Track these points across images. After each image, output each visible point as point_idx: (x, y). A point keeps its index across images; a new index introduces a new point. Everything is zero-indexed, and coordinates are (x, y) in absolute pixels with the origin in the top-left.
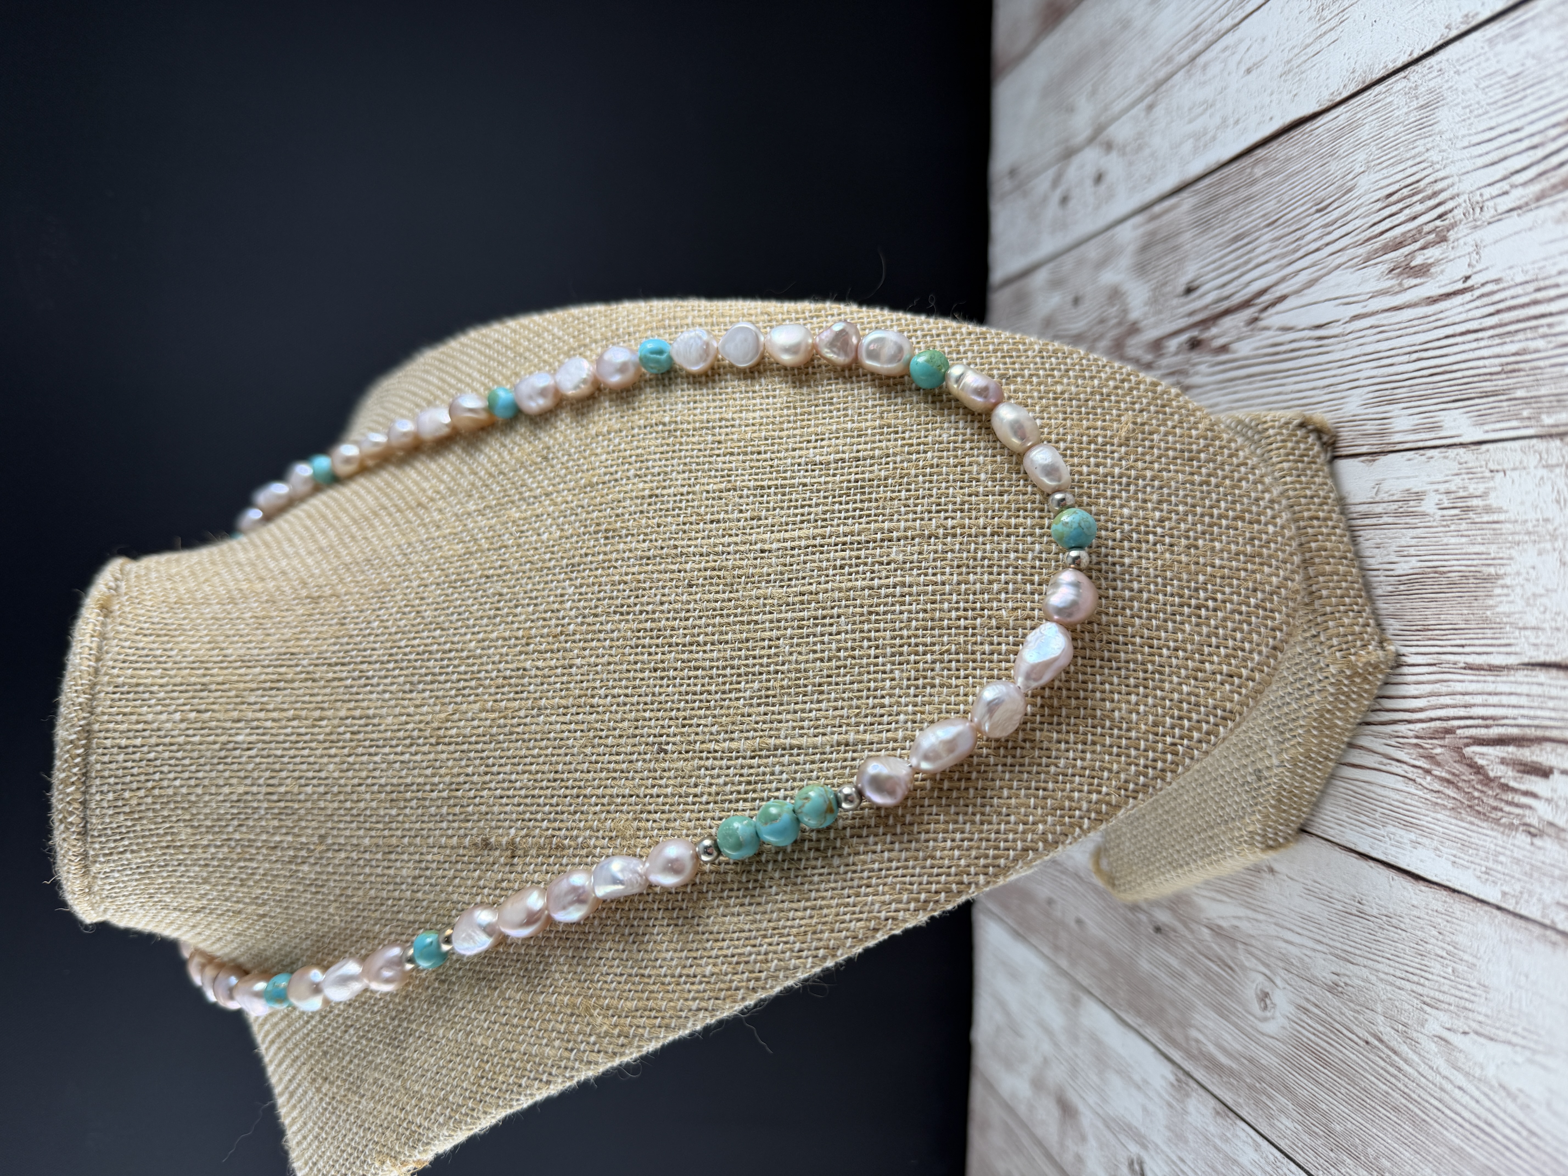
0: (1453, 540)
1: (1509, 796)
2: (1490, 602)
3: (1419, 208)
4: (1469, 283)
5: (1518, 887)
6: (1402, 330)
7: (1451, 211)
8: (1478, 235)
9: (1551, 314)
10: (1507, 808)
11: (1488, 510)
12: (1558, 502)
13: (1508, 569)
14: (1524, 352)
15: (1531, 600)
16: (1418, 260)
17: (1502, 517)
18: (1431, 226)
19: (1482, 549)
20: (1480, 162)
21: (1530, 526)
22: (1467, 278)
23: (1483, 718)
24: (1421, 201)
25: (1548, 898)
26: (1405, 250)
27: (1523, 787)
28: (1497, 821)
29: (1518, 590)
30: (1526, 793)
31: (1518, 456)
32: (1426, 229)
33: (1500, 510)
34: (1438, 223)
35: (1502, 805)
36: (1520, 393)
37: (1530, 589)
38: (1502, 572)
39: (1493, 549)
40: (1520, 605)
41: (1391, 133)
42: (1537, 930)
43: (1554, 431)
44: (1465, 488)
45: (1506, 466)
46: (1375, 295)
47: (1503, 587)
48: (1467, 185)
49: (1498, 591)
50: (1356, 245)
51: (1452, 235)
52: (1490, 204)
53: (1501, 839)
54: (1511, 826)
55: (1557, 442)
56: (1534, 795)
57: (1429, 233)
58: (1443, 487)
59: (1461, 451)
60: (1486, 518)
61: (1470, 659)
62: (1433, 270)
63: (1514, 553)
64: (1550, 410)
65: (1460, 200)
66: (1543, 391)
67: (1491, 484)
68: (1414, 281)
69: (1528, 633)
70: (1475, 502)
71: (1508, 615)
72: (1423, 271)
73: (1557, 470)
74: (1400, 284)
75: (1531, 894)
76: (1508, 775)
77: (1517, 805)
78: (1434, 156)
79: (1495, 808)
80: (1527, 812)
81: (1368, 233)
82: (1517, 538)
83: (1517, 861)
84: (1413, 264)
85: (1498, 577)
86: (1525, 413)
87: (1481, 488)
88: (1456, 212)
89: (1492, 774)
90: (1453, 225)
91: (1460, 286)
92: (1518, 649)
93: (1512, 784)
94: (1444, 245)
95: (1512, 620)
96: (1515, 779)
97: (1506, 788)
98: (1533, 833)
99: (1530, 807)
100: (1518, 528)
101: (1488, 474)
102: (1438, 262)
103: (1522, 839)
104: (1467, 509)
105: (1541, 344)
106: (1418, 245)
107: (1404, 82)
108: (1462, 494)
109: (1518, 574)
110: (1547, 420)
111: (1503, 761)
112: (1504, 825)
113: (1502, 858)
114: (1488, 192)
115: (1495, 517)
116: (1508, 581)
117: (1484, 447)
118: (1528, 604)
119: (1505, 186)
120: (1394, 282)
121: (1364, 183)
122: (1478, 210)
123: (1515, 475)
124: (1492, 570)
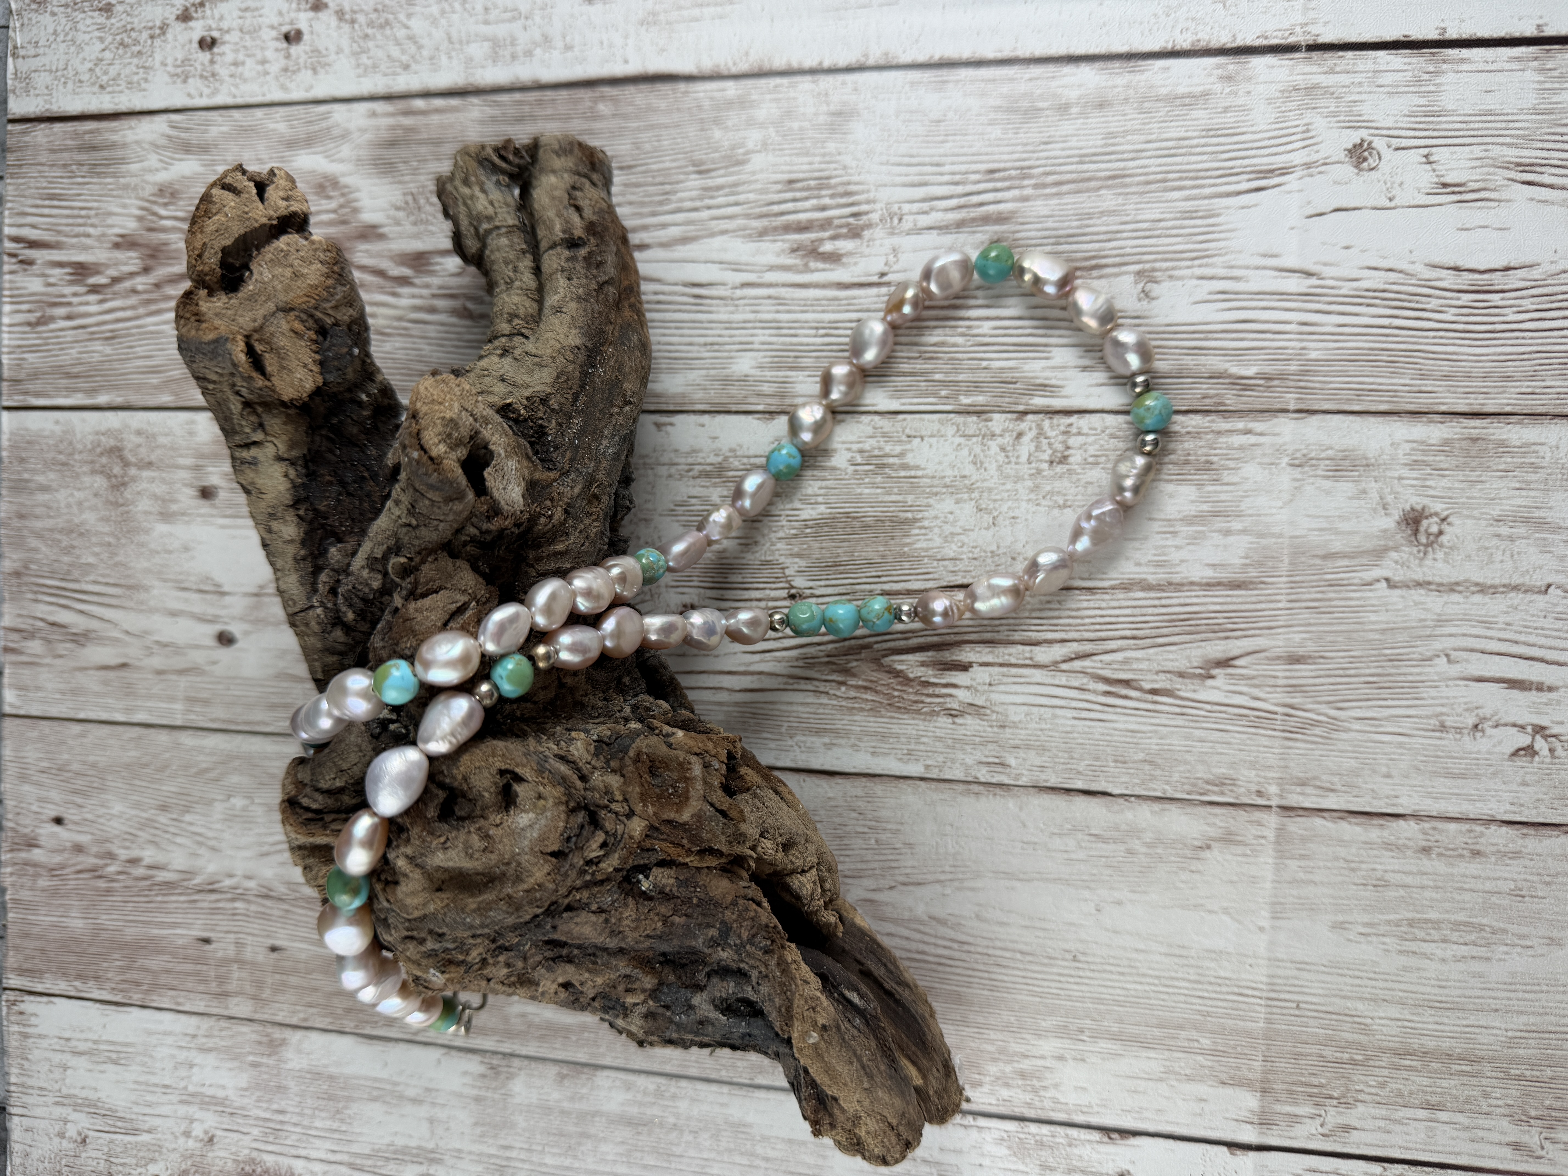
0: (867, 491)
1: (930, 691)
2: (908, 540)
3: (827, 201)
4: (885, 279)
5: (941, 759)
6: (807, 305)
7: (867, 213)
8: (896, 240)
9: (969, 319)
10: (929, 700)
11: (905, 467)
12: (975, 464)
13: (926, 514)
14: (943, 344)
15: (947, 539)
16: (828, 247)
17: (920, 473)
18: (843, 221)
19: (899, 498)
20: (899, 180)
21: (947, 480)
22: (883, 275)
23: (902, 632)
24: (832, 196)
25: (969, 760)
26: (812, 236)
27: (943, 681)
28: (918, 712)
29: (936, 530)
30: (946, 686)
31: (936, 426)
32: (836, 222)
33: (917, 468)
34: (851, 220)
35: (923, 698)
36: (937, 377)
37: (948, 529)
38: (920, 516)
39: (910, 499)
40: (938, 541)
41: (796, 125)
42: (960, 787)
43: (971, 409)
44: (880, 449)
45: (923, 433)
46: (772, 268)
47: (921, 528)
48: (884, 195)
49: (916, 531)
50: (748, 216)
51: (866, 234)
52: (911, 218)
53: (922, 725)
54: (933, 713)
55: (974, 418)
56: (954, 686)
57: (841, 227)
58: (855, 447)
59: (876, 418)
60: (903, 473)
61: (887, 587)
62: (844, 260)
63: (931, 501)
64: (968, 393)
65: (878, 206)
66: (961, 377)
67: (908, 447)
68: (820, 265)
69: (946, 563)
70: (891, 460)
71: (927, 550)
72: (834, 258)
73: (975, 439)
74: (806, 265)
75: (953, 761)
76: (929, 674)
77: (938, 696)
78: (847, 160)
79: (916, 702)
80: (948, 700)
81: (765, 209)
82: (935, 490)
83: (940, 739)
84: (821, 250)
85: (915, 520)
86: (943, 393)
87: (898, 449)
88: (871, 216)
89: (911, 676)
90: (869, 226)
91: (875, 279)
92: (936, 576)
93: (933, 680)
94: (857, 242)
95: (930, 553)
96: (935, 676)
97: (927, 684)
98: (952, 714)
99: (951, 696)
100: (936, 482)
101: (904, 438)
102: (850, 254)
103: (944, 721)
104: (883, 466)
105: (960, 340)
106: (827, 234)
107: (812, 86)
108: (876, 452)
109: (936, 518)
110: (965, 400)
111: (923, 664)
112: (926, 714)
113: (924, 740)
114: (906, 208)
115: (913, 473)
116: (926, 523)
117: (901, 417)
118: (946, 541)
119: (925, 206)
120: (798, 261)
121: (758, 161)
122: (896, 221)
123: (933, 440)
124: (909, 515)
